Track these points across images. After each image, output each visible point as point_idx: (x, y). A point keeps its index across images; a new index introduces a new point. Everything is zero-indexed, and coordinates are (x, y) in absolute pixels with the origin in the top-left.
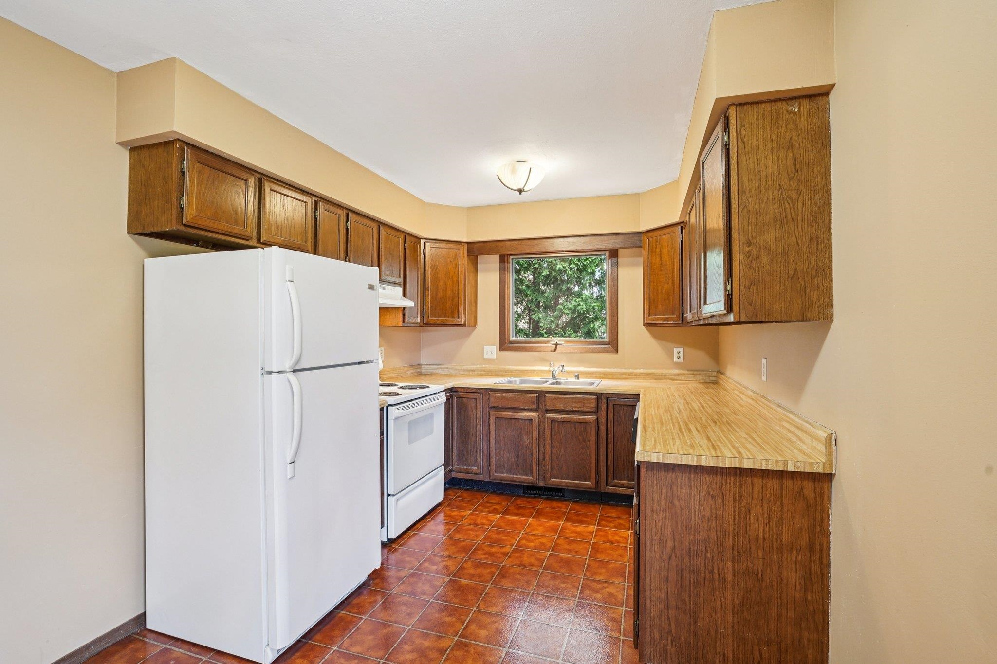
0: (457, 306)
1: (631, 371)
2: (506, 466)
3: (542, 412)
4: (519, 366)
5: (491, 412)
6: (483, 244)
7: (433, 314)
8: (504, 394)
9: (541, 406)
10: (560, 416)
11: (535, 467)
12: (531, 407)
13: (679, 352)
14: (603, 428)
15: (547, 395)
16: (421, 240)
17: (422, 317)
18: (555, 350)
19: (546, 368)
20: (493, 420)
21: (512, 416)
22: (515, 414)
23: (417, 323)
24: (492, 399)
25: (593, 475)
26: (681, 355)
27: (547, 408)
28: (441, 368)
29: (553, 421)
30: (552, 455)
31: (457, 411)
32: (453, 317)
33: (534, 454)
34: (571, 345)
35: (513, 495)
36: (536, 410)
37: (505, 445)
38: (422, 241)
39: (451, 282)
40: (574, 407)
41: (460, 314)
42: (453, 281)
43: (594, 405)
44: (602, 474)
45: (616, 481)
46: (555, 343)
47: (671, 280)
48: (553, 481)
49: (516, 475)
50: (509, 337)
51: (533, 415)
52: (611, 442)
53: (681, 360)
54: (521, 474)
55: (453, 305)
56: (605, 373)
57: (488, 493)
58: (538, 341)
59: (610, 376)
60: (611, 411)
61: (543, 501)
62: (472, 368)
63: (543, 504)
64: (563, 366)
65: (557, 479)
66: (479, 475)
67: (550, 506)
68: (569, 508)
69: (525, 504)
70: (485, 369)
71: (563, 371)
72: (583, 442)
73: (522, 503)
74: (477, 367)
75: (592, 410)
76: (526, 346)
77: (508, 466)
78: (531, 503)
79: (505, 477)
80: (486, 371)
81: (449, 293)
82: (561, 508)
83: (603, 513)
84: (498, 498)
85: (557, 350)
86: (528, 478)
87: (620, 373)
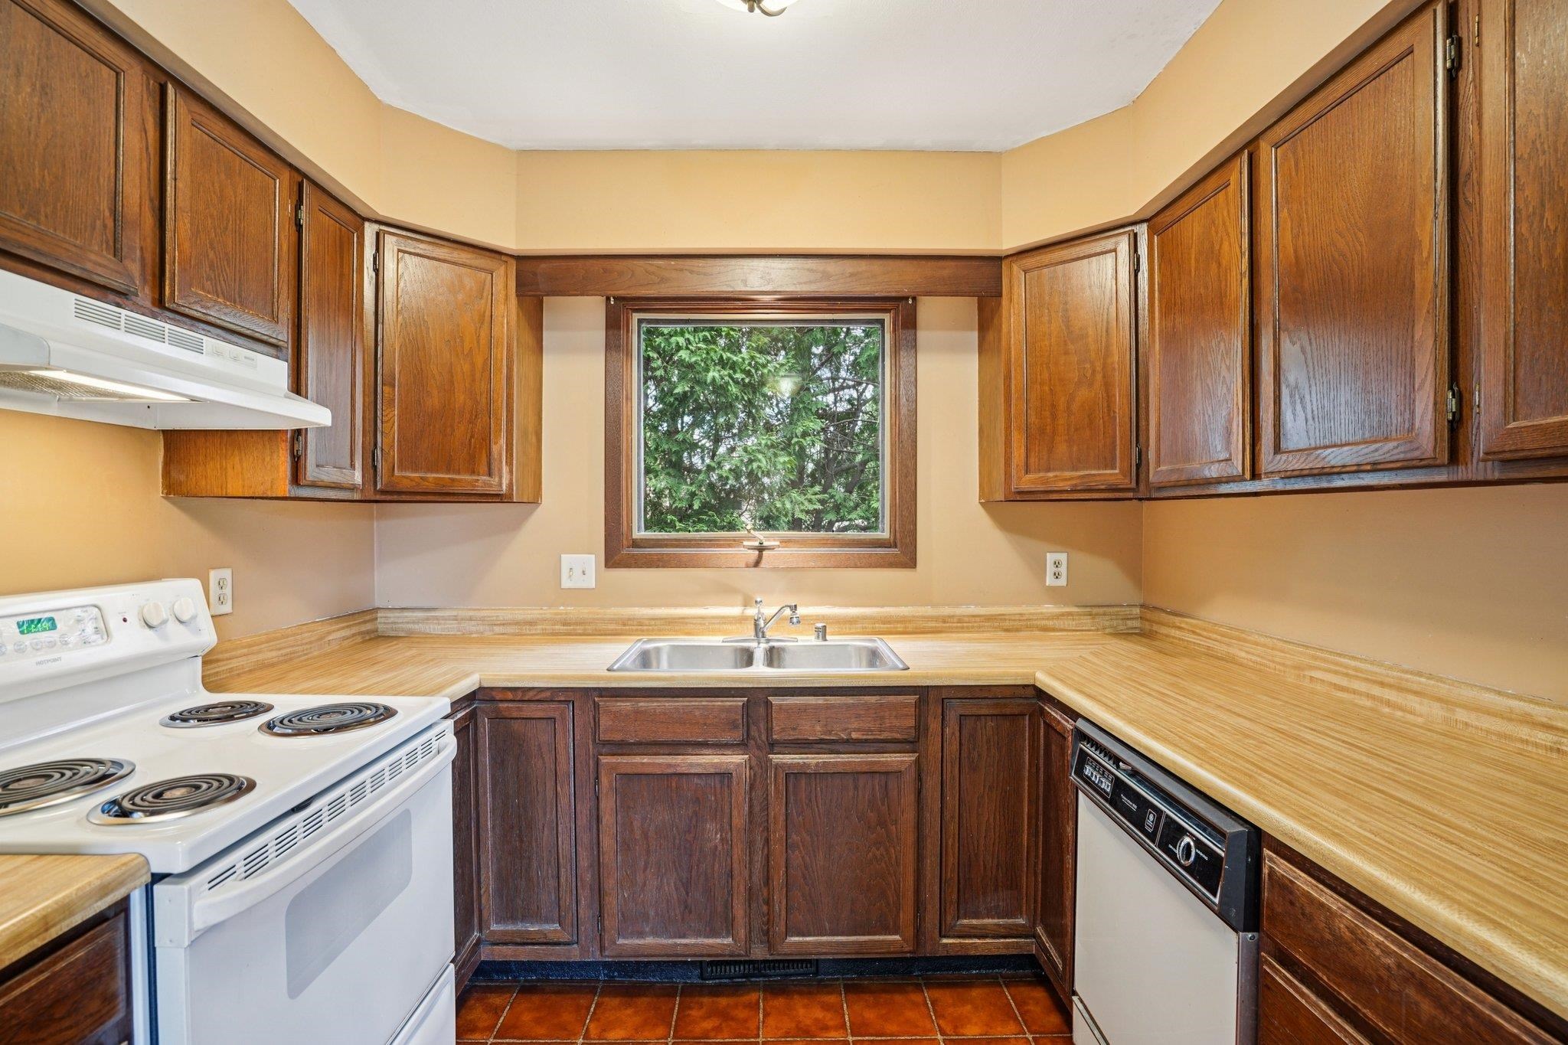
0: (486, 442)
1: (947, 611)
2: (652, 913)
3: (759, 748)
4: (660, 606)
5: (604, 760)
6: (564, 263)
7: (409, 460)
8: (643, 704)
9: (754, 733)
10: (812, 760)
11: (739, 910)
12: (726, 738)
13: (1057, 564)
14: (932, 783)
15: (775, 700)
16: (367, 224)
17: (371, 468)
18: (757, 564)
19: (735, 611)
20: (610, 782)
21: (669, 765)
22: (678, 759)
23: (352, 488)
24: (605, 722)
25: (906, 915)
26: (1063, 569)
27: (775, 737)
28: (437, 618)
29: (794, 776)
30: (791, 871)
31: (492, 758)
32: (473, 472)
33: (736, 872)
34: (793, 550)
35: (670, 993)
36: (742, 745)
37: (648, 852)
38: (370, 230)
39: (466, 367)
40: (855, 730)
41: (494, 464)
42: (473, 365)
43: (911, 722)
44: (929, 907)
45: (965, 921)
46: (757, 544)
48: (795, 943)
49: (684, 937)
50: (630, 528)
51: (734, 760)
52: (953, 817)
53: (1062, 582)
54: (698, 934)
55: (472, 436)
56: (886, 620)
57: (593, 991)
58: (711, 541)
59: (900, 627)
60: (953, 733)
61: (764, 1000)
62: (529, 617)
63: (771, 1021)
64: (796, 606)
65: (804, 935)
66: (566, 947)
67: (793, 1025)
68: (848, 1024)
69: (718, 1029)
70: (564, 616)
71: (795, 620)
72: (878, 828)
73: (708, 1025)
74: (541, 612)
75: (906, 737)
76: (680, 554)
77: (657, 914)
78: (733, 1019)
79: (650, 946)
80: (569, 624)
81: (461, 398)
82: (826, 1028)
83: (948, 1029)
84: (629, 1011)
85: (763, 564)
86: (721, 943)
87: (924, 617)
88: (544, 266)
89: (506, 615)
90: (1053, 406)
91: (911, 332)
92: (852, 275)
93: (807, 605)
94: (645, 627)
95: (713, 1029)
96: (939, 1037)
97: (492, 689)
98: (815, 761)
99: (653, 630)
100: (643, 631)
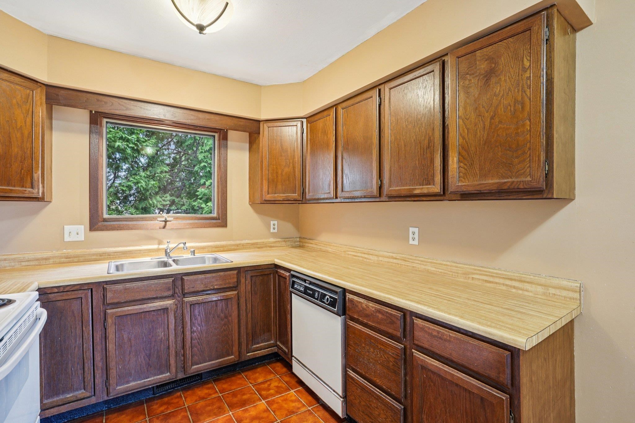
0: (31, 171)
1: (238, 242)
2: (133, 372)
3: (179, 297)
4: (119, 246)
5: (109, 311)
8: (128, 285)
9: (177, 290)
11: (172, 361)
12: (166, 294)
13: (274, 225)
14: (242, 300)
15: (185, 278)
18: (164, 227)
19: (155, 247)
20: (112, 321)
21: (141, 309)
22: (145, 306)
24: (109, 295)
25: (236, 348)
26: (276, 226)
27: (185, 291)
29: (193, 305)
30: (193, 342)
32: (23, 186)
33: (171, 346)
34: (180, 221)
35: (142, 403)
36: (172, 296)
37: (131, 346)
39: (19, 135)
40: (216, 285)
41: (35, 184)
42: (22, 134)
43: (235, 280)
44: (243, 344)
45: (255, 346)
46: (164, 219)
47: (291, 165)
48: (195, 368)
49: (148, 378)
50: (102, 214)
51: (168, 303)
52: (249, 311)
53: (276, 231)
54: (155, 375)
55: (22, 169)
56: (217, 247)
57: (102, 415)
58: (143, 218)
59: (222, 249)
60: (249, 282)
61: (183, 394)
62: (45, 256)
63: (188, 399)
64: (185, 243)
65: (198, 364)
66: (88, 399)
67: (198, 398)
68: (218, 391)
69: (167, 409)
70: (67, 254)
71: (185, 248)
72: (225, 319)
73: (162, 409)
74: (53, 253)
75: (234, 285)
76: (129, 224)
77: (135, 371)
78: (172, 403)
79: (133, 386)
80: (70, 258)
81: (15, 150)
82: (210, 395)
83: (253, 382)
84: (123, 416)
85: (167, 227)
86: (165, 376)
87: (230, 245)
88: (62, 92)
89: (31, 256)
90: (277, 173)
91: (225, 141)
92: (208, 119)
93: (189, 242)
94: (112, 256)
95: (165, 409)
96: (250, 385)
97: (45, 288)
98: (201, 298)
99: (116, 257)
100: (110, 258)
